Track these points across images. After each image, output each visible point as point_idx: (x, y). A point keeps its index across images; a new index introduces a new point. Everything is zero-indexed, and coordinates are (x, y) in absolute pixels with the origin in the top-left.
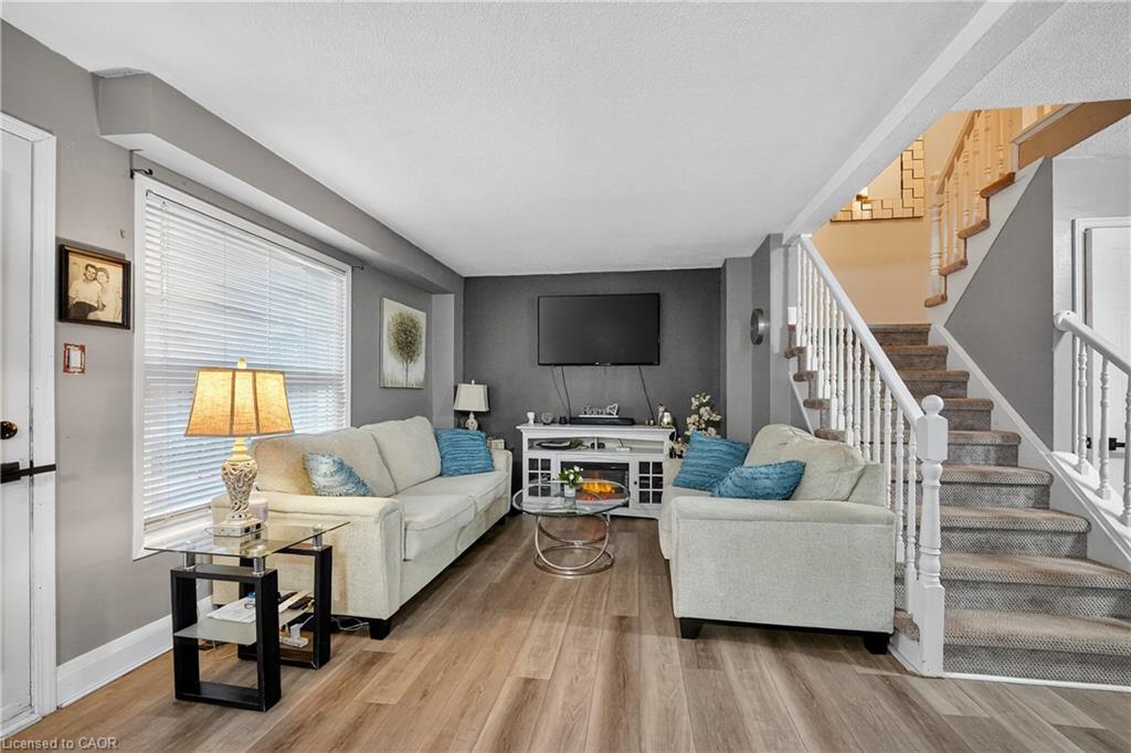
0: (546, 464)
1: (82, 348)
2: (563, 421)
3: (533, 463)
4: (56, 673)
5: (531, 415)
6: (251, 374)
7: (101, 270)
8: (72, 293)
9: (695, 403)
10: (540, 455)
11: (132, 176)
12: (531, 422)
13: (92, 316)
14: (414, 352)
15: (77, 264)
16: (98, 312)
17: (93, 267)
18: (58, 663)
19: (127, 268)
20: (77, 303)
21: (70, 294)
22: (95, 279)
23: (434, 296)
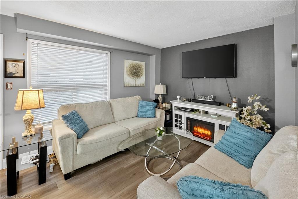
0: (180, 117)
1: (11, 84)
2: (190, 100)
3: (176, 115)
4: (3, 160)
5: (178, 97)
6: (22, 92)
7: (17, 64)
8: (8, 71)
9: (250, 100)
10: (179, 113)
11: (27, 40)
12: (178, 99)
13: (14, 76)
14: (139, 75)
15: (9, 64)
16: (16, 74)
17: (14, 63)
18: (3, 159)
19: (24, 63)
20: (9, 73)
21: (7, 71)
22: (15, 66)
23: (150, 56)
